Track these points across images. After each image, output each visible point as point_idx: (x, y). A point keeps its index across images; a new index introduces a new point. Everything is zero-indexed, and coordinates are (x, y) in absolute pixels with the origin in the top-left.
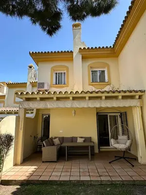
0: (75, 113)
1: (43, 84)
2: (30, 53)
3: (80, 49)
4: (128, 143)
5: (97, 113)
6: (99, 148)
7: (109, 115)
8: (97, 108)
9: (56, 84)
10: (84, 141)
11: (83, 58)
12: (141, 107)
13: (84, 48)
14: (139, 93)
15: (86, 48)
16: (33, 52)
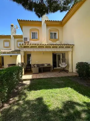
0: (43, 53)
1: (27, 38)
2: (18, 20)
3: (46, 20)
4: (66, 65)
5: (53, 53)
6: (53, 68)
7: (57, 54)
8: (53, 52)
9: (33, 38)
10: (48, 65)
11: (47, 25)
12: (72, 51)
13: (48, 20)
14: (72, 46)
15: (49, 20)
16: (20, 20)
